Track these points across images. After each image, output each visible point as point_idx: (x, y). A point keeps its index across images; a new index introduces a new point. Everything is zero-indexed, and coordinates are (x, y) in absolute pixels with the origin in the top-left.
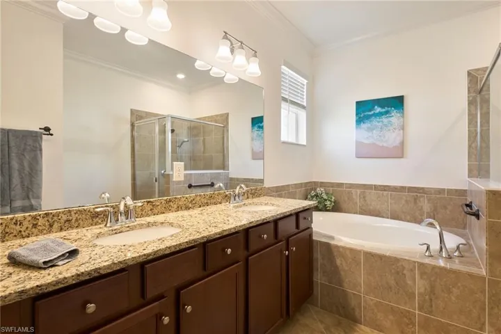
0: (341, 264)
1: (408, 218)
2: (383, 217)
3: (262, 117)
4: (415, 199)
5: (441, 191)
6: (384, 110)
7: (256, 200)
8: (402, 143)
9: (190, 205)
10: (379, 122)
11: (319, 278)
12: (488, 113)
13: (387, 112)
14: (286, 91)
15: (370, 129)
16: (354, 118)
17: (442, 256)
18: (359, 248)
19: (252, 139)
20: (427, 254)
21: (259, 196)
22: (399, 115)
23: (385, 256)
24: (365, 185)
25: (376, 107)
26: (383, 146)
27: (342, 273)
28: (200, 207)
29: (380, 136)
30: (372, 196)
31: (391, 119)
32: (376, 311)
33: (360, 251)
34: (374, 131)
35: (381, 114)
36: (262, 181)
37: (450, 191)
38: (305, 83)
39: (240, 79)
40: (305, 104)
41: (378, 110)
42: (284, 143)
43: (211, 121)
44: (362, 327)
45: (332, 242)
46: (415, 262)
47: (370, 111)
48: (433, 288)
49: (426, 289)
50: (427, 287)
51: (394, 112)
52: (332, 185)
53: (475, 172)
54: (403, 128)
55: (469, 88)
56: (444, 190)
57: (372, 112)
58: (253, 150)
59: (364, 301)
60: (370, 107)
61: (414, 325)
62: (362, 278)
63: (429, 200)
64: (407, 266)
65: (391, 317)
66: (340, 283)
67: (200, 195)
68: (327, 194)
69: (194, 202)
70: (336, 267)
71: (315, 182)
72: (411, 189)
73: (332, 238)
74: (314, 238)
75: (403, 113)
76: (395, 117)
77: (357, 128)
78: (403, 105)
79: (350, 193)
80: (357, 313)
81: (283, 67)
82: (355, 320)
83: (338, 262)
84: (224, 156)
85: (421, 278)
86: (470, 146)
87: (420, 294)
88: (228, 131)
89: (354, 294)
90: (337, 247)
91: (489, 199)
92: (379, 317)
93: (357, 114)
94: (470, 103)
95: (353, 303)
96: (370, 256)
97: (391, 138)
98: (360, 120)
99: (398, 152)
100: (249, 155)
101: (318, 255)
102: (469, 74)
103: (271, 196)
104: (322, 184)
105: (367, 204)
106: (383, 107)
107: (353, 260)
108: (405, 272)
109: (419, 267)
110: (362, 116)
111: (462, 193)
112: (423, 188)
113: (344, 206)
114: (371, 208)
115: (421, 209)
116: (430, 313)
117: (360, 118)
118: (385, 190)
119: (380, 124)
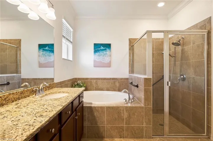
0: (97, 115)
1: (112, 89)
2: (104, 90)
3: (53, 44)
4: (114, 83)
5: (122, 79)
6: (104, 48)
7: (51, 91)
8: (110, 62)
9: (4, 102)
10: (102, 53)
11: (86, 124)
12: (134, 53)
13: (105, 49)
14: (64, 33)
15: (99, 56)
16: (93, 50)
17: (129, 102)
18: (104, 106)
19: (39, 56)
20: (126, 103)
21: (52, 88)
22: (109, 51)
23: (114, 107)
24: (97, 78)
25: (101, 47)
26: (104, 63)
27: (97, 119)
28: (13, 102)
29: (103, 59)
30: (100, 82)
31: (106, 52)
32: (111, 130)
33: (105, 107)
34: (101, 56)
35: (103, 50)
36: (53, 79)
37: (124, 78)
38: (72, 31)
39: (41, 18)
40: (72, 41)
41: (102, 48)
42: (64, 59)
43: (6, 42)
44: (106, 139)
45: (93, 106)
46: (124, 107)
47: (99, 48)
48: (129, 115)
49: (128, 116)
50: (128, 115)
51: (108, 50)
52: (83, 79)
53: (131, 72)
54: (110, 56)
55: (129, 44)
56: (122, 78)
57: (100, 49)
58: (39, 62)
59: (106, 128)
60: (99, 46)
61: (124, 131)
62: (105, 118)
63: (118, 82)
64: (122, 109)
65: (116, 131)
66: (96, 123)
67: (13, 93)
68: (82, 83)
69: (7, 99)
70: (94, 116)
71: (75, 78)
72: (113, 79)
73: (91, 103)
74: (84, 106)
75: (110, 50)
76: (108, 52)
77: (94, 54)
78: (110, 47)
79: (91, 82)
80: (103, 134)
81: (63, 20)
82: (102, 137)
83: (95, 114)
84: (17, 65)
85: (126, 112)
86: (129, 64)
87: (126, 118)
88: (20, 50)
89: (102, 126)
90: (95, 107)
91: (145, 81)
92: (112, 132)
93: (94, 49)
94: (130, 49)
95: (102, 130)
96: (109, 108)
97: (107, 60)
98: (95, 51)
99: (109, 65)
100: (37, 65)
101: (86, 113)
102: (129, 39)
103: (57, 87)
104: (79, 79)
105: (98, 86)
106: (104, 47)
107: (102, 111)
108: (121, 111)
109: (125, 108)
110: (96, 50)
111: (127, 79)
112: (116, 78)
113: (89, 88)
114: (100, 87)
115: (116, 86)
116: (129, 124)
117: (95, 50)
118: (104, 80)
119: (103, 54)
